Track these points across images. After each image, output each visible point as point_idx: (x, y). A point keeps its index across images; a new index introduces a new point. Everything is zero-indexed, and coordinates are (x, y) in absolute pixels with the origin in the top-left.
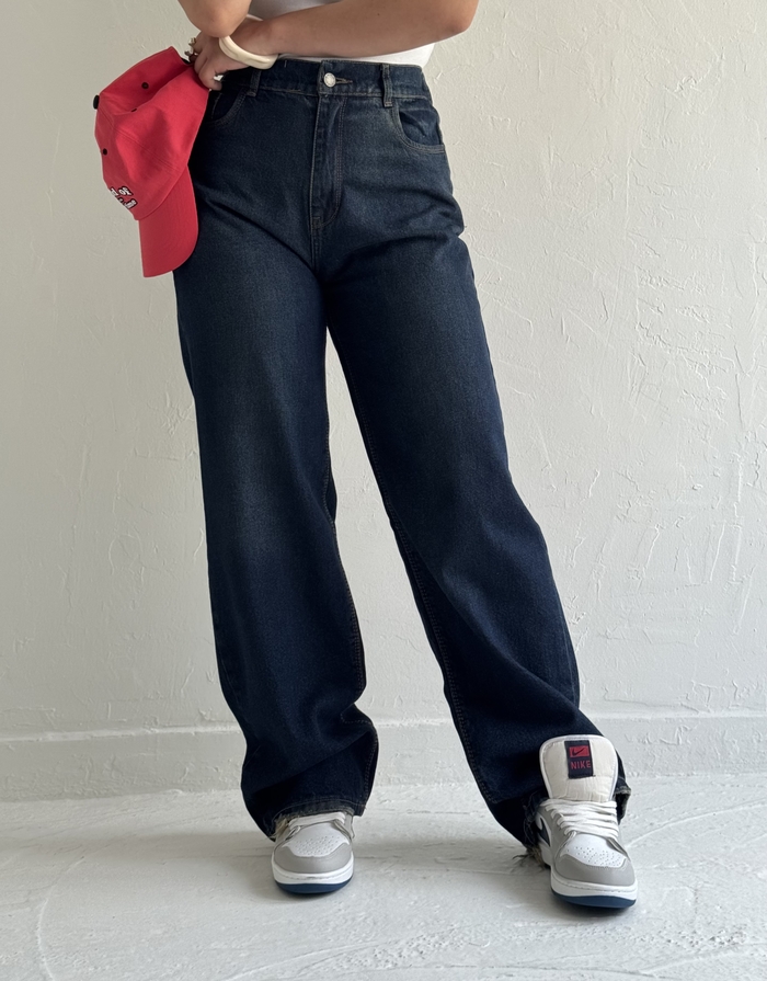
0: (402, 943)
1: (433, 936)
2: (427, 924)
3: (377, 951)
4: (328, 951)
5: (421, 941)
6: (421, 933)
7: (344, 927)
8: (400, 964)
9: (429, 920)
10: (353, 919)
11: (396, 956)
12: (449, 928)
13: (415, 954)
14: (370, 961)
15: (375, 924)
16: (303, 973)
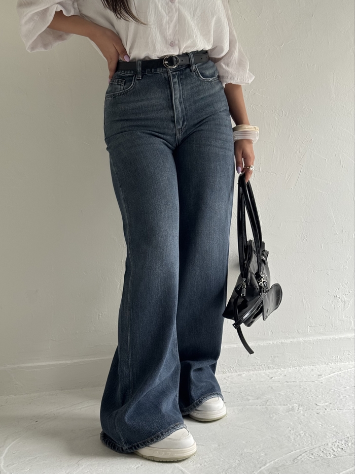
0: (330, 444)
1: (342, 441)
2: (335, 435)
3: (322, 449)
4: (299, 450)
5: (338, 443)
6: (335, 440)
7: (298, 438)
8: (337, 455)
9: (335, 433)
10: (300, 435)
11: (332, 451)
12: (346, 437)
13: (339, 450)
14: (322, 455)
15: (311, 436)
16: (296, 462)
